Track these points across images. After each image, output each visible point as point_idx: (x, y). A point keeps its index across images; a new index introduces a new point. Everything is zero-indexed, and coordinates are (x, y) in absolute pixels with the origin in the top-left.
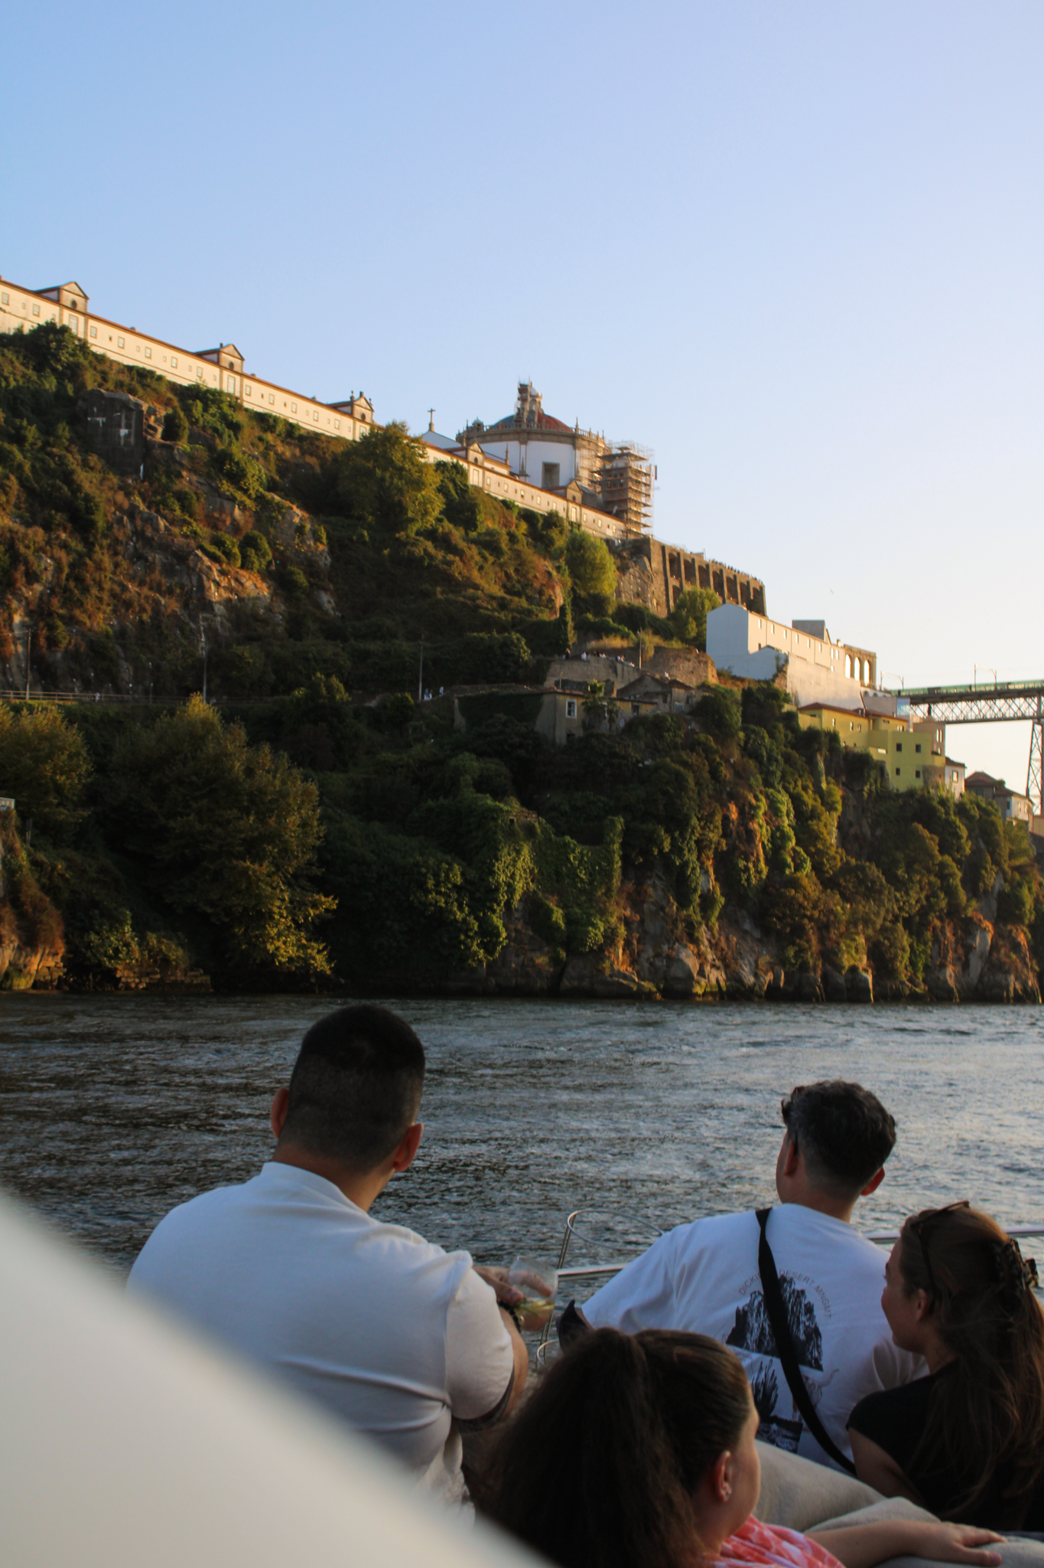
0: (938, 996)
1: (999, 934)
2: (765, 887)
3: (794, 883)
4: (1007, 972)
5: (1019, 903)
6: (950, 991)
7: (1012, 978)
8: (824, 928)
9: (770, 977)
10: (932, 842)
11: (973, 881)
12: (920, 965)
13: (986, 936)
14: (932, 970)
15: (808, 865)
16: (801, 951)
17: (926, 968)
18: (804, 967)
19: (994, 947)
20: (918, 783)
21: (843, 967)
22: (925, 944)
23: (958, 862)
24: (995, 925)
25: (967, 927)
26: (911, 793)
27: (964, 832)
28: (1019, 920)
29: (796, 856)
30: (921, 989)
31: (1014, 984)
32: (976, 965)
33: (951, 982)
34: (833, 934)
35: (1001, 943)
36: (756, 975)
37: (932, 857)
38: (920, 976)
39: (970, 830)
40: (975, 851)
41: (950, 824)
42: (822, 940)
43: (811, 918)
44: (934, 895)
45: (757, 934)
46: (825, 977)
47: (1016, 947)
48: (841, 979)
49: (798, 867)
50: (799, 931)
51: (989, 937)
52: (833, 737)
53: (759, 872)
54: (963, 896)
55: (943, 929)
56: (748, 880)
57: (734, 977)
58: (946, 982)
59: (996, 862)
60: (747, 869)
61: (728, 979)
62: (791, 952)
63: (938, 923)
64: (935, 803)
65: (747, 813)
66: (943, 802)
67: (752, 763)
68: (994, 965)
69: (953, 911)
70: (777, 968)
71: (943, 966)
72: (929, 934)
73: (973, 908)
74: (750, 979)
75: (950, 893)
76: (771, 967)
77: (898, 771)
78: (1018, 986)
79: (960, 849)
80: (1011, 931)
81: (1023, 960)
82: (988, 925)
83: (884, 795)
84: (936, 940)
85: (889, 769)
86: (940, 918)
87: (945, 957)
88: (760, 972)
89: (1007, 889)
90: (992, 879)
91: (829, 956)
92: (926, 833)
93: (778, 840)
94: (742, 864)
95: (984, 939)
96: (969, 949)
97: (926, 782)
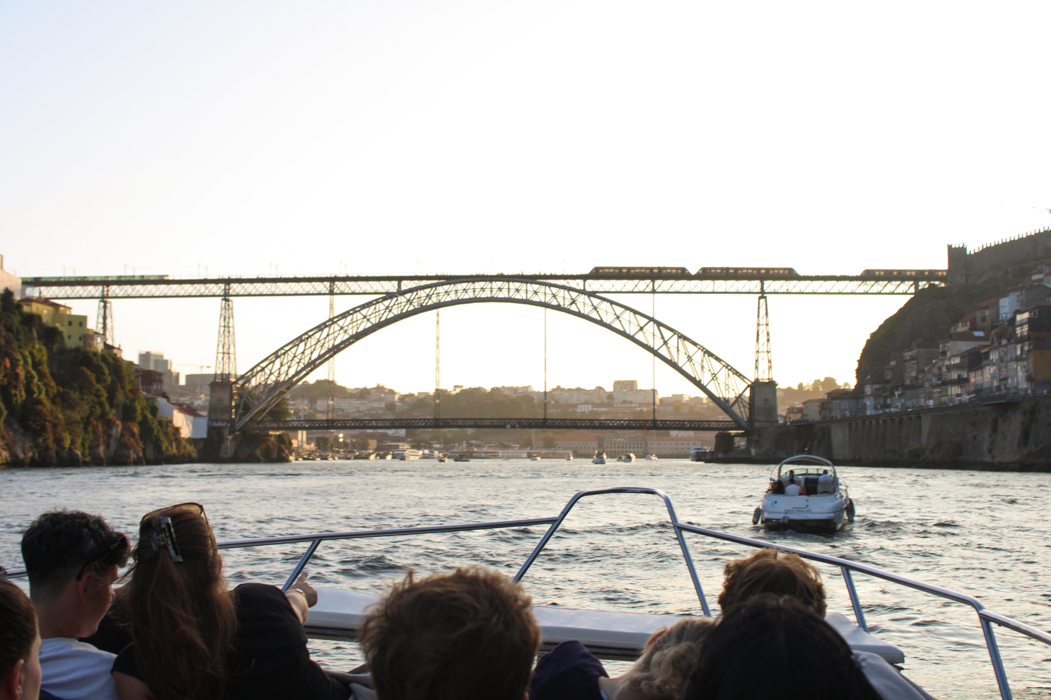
0: (96, 462)
1: (124, 428)
2: (25, 405)
3: (39, 402)
4: (129, 449)
5: (134, 410)
6: (102, 459)
7: (132, 452)
8: (55, 426)
9: (30, 454)
10: (92, 377)
11: (111, 399)
12: (87, 446)
13: (118, 429)
14: (93, 448)
15: (44, 392)
16: (45, 440)
17: (90, 447)
18: (47, 448)
19: (122, 435)
20: (81, 344)
21: (65, 448)
22: (88, 434)
23: (104, 387)
24: (123, 424)
25: (109, 424)
26: (77, 350)
27: (107, 371)
28: (134, 419)
29: (39, 388)
30: (88, 459)
31: (133, 456)
32: (113, 445)
33: (102, 455)
34: (59, 428)
35: (126, 432)
36: (24, 453)
37: (93, 385)
38: (87, 451)
39: (109, 370)
40: (113, 382)
41: (99, 367)
42: (54, 433)
43: (49, 421)
44: (94, 407)
45: (21, 431)
46: (57, 453)
47: (133, 435)
48: (65, 454)
49: (40, 393)
50: (43, 429)
51: (120, 429)
52: (39, 317)
53: (21, 396)
54: (107, 406)
55: (97, 425)
56: (16, 401)
57: (13, 455)
58: (99, 455)
59: (123, 388)
60: (16, 395)
61: (11, 456)
62: (40, 440)
63: (95, 422)
64: (91, 355)
65: (14, 364)
66: (95, 354)
67: (11, 335)
68: (123, 445)
69: (103, 417)
70: (34, 449)
71: (98, 446)
72: (90, 429)
73: (112, 414)
74: (21, 456)
75: (101, 405)
76: (31, 448)
77: (70, 337)
78: (135, 456)
79: (105, 381)
80: (130, 426)
81: (136, 441)
82: (118, 422)
83: (63, 351)
84: (95, 432)
85: (65, 335)
86: (96, 419)
87: (99, 441)
88: (26, 452)
89: (128, 403)
90: (120, 397)
91: (59, 441)
92: (89, 372)
93: (29, 378)
94: (13, 392)
95: (117, 430)
96: (110, 436)
97: (85, 343)
